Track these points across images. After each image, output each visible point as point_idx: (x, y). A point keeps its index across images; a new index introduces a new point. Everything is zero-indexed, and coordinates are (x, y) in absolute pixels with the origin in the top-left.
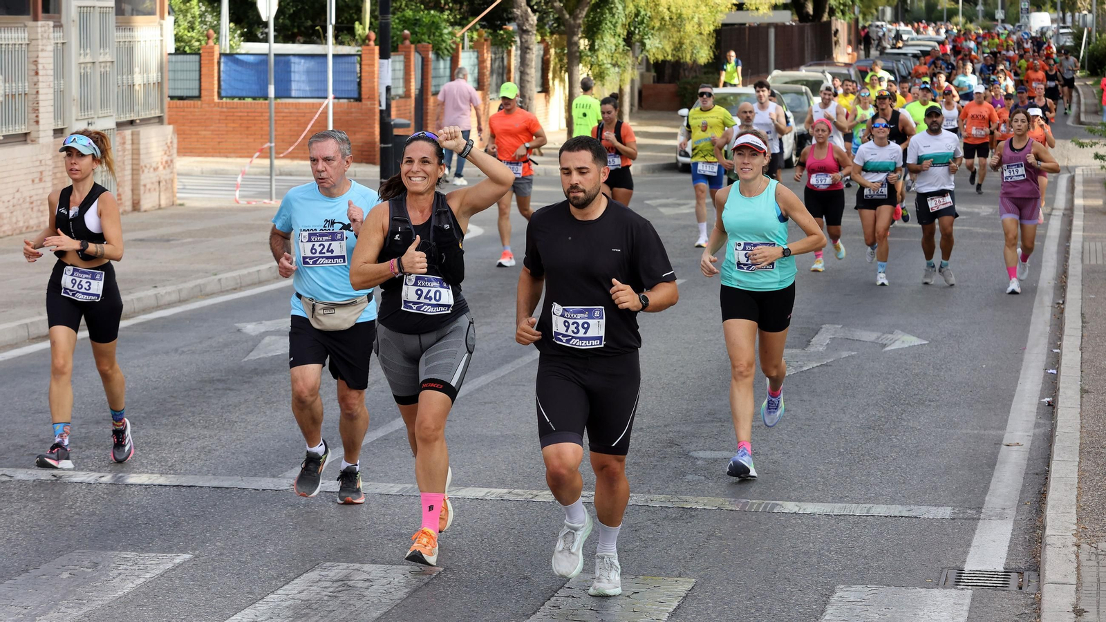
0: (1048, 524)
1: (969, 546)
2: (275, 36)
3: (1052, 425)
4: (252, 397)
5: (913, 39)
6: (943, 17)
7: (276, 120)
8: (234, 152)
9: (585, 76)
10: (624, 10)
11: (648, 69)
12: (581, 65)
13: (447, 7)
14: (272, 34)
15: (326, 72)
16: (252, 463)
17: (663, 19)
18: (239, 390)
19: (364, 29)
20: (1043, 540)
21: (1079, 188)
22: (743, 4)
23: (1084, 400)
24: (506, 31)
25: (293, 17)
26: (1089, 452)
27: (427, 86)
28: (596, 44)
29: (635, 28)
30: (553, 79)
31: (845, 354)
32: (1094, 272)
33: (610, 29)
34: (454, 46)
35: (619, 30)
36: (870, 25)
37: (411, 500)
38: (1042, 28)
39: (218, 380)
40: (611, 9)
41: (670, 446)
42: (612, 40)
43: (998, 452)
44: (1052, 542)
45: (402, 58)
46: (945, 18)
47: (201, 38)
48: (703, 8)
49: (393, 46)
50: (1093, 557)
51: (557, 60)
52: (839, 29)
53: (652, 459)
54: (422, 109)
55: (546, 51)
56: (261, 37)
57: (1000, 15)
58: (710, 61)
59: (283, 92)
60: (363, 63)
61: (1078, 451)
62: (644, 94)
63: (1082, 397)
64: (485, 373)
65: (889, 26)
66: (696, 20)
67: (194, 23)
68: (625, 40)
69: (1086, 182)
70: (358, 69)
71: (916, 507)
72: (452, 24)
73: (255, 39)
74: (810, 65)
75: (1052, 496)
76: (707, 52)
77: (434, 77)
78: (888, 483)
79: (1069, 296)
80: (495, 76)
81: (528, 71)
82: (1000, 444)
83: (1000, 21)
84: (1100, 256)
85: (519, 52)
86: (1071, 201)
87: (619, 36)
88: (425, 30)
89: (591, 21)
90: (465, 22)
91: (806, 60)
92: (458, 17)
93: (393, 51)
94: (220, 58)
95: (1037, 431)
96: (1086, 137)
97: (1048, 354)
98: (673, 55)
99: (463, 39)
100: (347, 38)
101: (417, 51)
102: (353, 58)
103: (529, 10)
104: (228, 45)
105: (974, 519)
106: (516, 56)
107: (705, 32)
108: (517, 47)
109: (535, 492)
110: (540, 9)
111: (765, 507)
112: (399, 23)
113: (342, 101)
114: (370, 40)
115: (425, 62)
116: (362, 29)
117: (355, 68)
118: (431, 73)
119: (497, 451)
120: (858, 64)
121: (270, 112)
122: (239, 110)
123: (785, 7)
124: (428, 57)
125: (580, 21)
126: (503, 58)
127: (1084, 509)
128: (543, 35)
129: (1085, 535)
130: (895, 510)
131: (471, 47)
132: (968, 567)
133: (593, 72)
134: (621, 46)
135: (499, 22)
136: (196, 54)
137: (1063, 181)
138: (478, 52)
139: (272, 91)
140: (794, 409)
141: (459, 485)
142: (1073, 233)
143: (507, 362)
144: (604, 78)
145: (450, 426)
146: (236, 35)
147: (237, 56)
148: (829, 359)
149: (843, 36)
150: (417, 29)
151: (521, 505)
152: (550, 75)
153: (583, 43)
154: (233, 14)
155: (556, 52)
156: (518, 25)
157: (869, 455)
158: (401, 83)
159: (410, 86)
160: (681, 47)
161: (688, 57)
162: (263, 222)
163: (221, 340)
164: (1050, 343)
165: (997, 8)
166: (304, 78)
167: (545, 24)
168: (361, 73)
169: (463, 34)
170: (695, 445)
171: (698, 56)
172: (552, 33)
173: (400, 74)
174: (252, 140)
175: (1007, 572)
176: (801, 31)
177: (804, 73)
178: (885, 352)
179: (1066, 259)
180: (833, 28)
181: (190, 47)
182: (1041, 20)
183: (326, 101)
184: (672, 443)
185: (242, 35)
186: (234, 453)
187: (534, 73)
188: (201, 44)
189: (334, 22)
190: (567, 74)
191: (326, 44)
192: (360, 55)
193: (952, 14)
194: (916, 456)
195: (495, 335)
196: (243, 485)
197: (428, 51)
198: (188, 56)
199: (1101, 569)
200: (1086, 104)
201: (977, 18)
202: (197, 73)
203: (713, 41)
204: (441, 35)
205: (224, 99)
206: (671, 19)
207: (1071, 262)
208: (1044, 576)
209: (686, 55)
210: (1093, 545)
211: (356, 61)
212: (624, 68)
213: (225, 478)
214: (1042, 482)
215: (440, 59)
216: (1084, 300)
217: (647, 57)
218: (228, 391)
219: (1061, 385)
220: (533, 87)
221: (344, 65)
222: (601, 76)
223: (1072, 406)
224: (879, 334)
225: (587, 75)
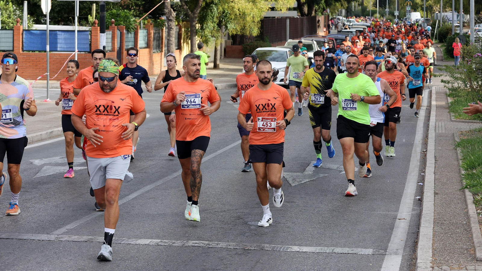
0: (419, 257)
1: (381, 267)
2: (49, 21)
3: (421, 209)
4: (38, 195)
5: (355, 25)
6: (369, 14)
7: (50, 62)
8: (30, 77)
9: (198, 41)
10: (217, 10)
11: (229, 39)
12: (197, 36)
13: (133, 8)
14: (48, 20)
15: (74, 39)
16: (37, 227)
17: (236, 14)
18: (31, 192)
19: (93, 18)
20: (416, 265)
21: (434, 96)
22: (274, 8)
23: (436, 197)
24: (161, 20)
25: (59, 12)
26: (438, 223)
27: (123, 46)
28: (204, 26)
29: (223, 19)
30: (184, 43)
31: (321, 175)
32: (441, 136)
33: (211, 19)
34: (136, 27)
35: (215, 20)
36: (335, 18)
38: (417, 20)
40: (211, 10)
41: (238, 219)
42: (212, 24)
43: (395, 222)
44: (420, 266)
45: (111, 32)
46: (370, 15)
47: (14, 22)
48: (255, 10)
49: (106, 27)
51: (185, 34)
52: (320, 20)
53: (230, 226)
54: (120, 57)
55: (180, 29)
56: (43, 22)
57: (396, 13)
58: (258, 35)
59: (54, 48)
60: (92, 35)
61: (433, 222)
62: (227, 50)
63: (435, 196)
64: (149, 184)
65: (344, 18)
66: (252, 15)
67: (10, 15)
68: (217, 24)
69: (437, 93)
70: (90, 38)
71: (356, 249)
72: (135, 16)
73: (40, 23)
74: (306, 37)
75: (420, 244)
76: (257, 30)
77: (126, 42)
78: (342, 237)
79: (429, 148)
80: (155, 42)
81: (171, 39)
82: (396, 219)
83: (396, 16)
84: (443, 128)
85: (167, 30)
86: (430, 103)
87: (215, 22)
88: (122, 19)
89: (202, 15)
90: (141, 15)
91: (304, 34)
92: (138, 13)
93: (107, 29)
94: (23, 32)
96: (438, 72)
97: (419, 175)
98: (241, 32)
99: (140, 24)
100: (85, 23)
101: (118, 29)
102: (87, 32)
103: (172, 10)
104: (27, 26)
105: (383, 255)
106: (165, 32)
107: (256, 21)
108: (166, 27)
109: (174, 241)
110: (177, 10)
111: (284, 249)
112: (109, 16)
113: (82, 53)
114: (95, 24)
116: (91, 19)
117: (88, 37)
118: (125, 40)
119: (155, 221)
120: (328, 36)
121: (47, 58)
122: (32, 57)
123: (294, 9)
124: (123, 32)
125: (196, 15)
126: (159, 33)
127: (436, 250)
128: (178, 22)
129: (436, 262)
130: (346, 250)
131: (144, 28)
133: (202, 40)
134: (216, 28)
135: (157, 16)
136: (11, 30)
137: (426, 93)
138: (147, 29)
139: (48, 48)
140: (298, 201)
141: (137, 238)
142: (431, 118)
143: (161, 179)
144: (207, 43)
145: (133, 210)
146: (31, 21)
147: (31, 31)
148: (314, 178)
149: (322, 23)
150: (118, 19)
151: (167, 247)
152: (182, 41)
153: (198, 26)
154: (29, 10)
155: (185, 30)
156: (167, 17)
157: (333, 223)
158: (110, 44)
159: (115, 46)
160: (244, 28)
162: (43, 111)
164: (420, 170)
165: (395, 10)
166: (63, 42)
167: (180, 17)
168: (91, 39)
169: (140, 21)
170: (250, 219)
171: (253, 32)
172: (183, 21)
173: (110, 40)
174: (38, 71)
176: (302, 20)
178: (341, 174)
179: (428, 130)
180: (317, 19)
181: (9, 26)
182: (416, 16)
183: (74, 53)
184: (239, 218)
185: (33, 21)
186: (28, 223)
187: (174, 40)
188: (14, 25)
189: (78, 15)
190: (190, 40)
191: (74, 25)
192: (91, 31)
193: (374, 12)
194: (356, 224)
195: (155, 166)
196: (33, 238)
197: (124, 29)
198: (8, 31)
201: (386, 15)
202: (12, 39)
203: (260, 25)
204: (130, 21)
205: (25, 52)
206: (240, 14)
207: (429, 131)
209: (247, 32)
210: (440, 267)
211: (89, 34)
212: (217, 38)
213: (24, 234)
214: (415, 237)
215: (129, 33)
216: (436, 150)
217: (228, 32)
218: (26, 193)
219: (425, 190)
220: (174, 47)
221: (83, 35)
222: (206, 42)
223: (430, 200)
224: (338, 166)
225: (200, 41)
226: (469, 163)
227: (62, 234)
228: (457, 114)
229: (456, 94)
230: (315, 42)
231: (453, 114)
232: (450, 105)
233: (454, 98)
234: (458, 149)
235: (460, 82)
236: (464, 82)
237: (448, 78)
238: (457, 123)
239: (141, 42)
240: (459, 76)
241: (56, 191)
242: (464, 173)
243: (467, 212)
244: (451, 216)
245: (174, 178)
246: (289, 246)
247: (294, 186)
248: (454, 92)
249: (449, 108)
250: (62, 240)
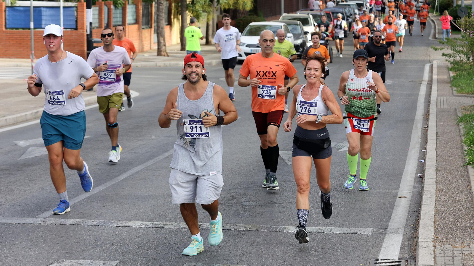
0: (420, 236)
1: (381, 247)
3: (422, 187)
4: (23, 178)
7: (34, 40)
8: (13, 56)
12: (187, 12)
15: (59, 15)
16: (23, 211)
18: (16, 174)
20: (417, 244)
21: (435, 71)
23: (437, 174)
26: (440, 201)
27: (110, 22)
28: (195, 1)
30: (174, 18)
32: (442, 112)
34: (124, 2)
37: (103, 228)
39: (6, 170)
41: (233, 200)
43: (395, 201)
44: (422, 245)
45: (97, 8)
49: (93, 2)
50: (442, 252)
51: (175, 9)
53: (223, 206)
55: (170, 4)
58: (252, 9)
59: (38, 26)
60: (78, 11)
61: (435, 200)
64: (140, 164)
69: (439, 67)
70: (76, 14)
71: (355, 229)
74: (302, 11)
75: (422, 222)
76: (250, 5)
77: (114, 18)
78: (340, 217)
79: (430, 124)
80: (144, 18)
81: (161, 14)
82: (396, 197)
84: (445, 104)
85: (156, 5)
86: (431, 77)
91: (300, 8)
93: (93, 5)
94: (5, 9)
95: (415, 190)
96: (438, 45)
97: (420, 152)
98: (233, 6)
101: (105, 5)
102: (73, 8)
104: (10, 2)
105: (383, 234)
106: (155, 7)
108: (155, 2)
109: (165, 223)
111: (280, 229)
113: (68, 30)
115: (109, 10)
117: (74, 13)
118: (113, 16)
119: (146, 203)
121: (31, 36)
122: (16, 35)
124: (111, 8)
126: (148, 8)
127: (438, 229)
129: (438, 241)
130: (344, 230)
131: (132, 3)
132: (380, 258)
133: (193, 15)
137: (427, 67)
138: (136, 5)
139: (32, 25)
141: (127, 220)
142: (432, 93)
143: (151, 159)
144: (199, 18)
145: (122, 191)
147: (15, 8)
151: (158, 230)
152: (172, 17)
153: (189, 1)
155: (175, 5)
158: (97, 21)
159: (102, 22)
160: (237, 2)
161: (241, 7)
163: (7, 149)
164: (421, 147)
166: (48, 18)
168: (77, 16)
170: (245, 199)
171: (246, 6)
173: (97, 16)
174: (22, 50)
175: (400, 260)
177: (298, 14)
178: (339, 152)
179: (429, 105)
184: (233, 198)
186: (13, 206)
187: (164, 16)
190: (180, 16)
191: (60, 1)
192: (76, 7)
194: (355, 203)
195: (145, 146)
196: (18, 222)
197: (111, 5)
199: (446, 258)
200: (438, 29)
205: (8, 30)
207: (431, 106)
208: (418, 262)
209: (240, 6)
210: (442, 246)
211: (74, 10)
212: (209, 13)
213: (9, 218)
214: (417, 215)
215: (117, 8)
216: (438, 126)
217: (220, 7)
218: (11, 175)
219: (426, 167)
220: (164, 22)
221: (69, 12)
222: (197, 17)
223: (432, 178)
224: (336, 143)
225: (191, 16)
226: (471, 138)
227: (48, 217)
228: (459, 88)
229: (458, 68)
230: (311, 16)
231: (456, 89)
232: (452, 79)
233: (456, 71)
234: (460, 124)
235: (462, 55)
236: (467, 56)
237: (449, 52)
238: (459, 98)
239: (130, 18)
240: (461, 49)
241: (41, 173)
242: (467, 149)
243: (470, 189)
244: (453, 194)
245: (165, 158)
246: (286, 227)
247: (290, 165)
248: (456, 66)
249: (451, 82)
250: (48, 223)
